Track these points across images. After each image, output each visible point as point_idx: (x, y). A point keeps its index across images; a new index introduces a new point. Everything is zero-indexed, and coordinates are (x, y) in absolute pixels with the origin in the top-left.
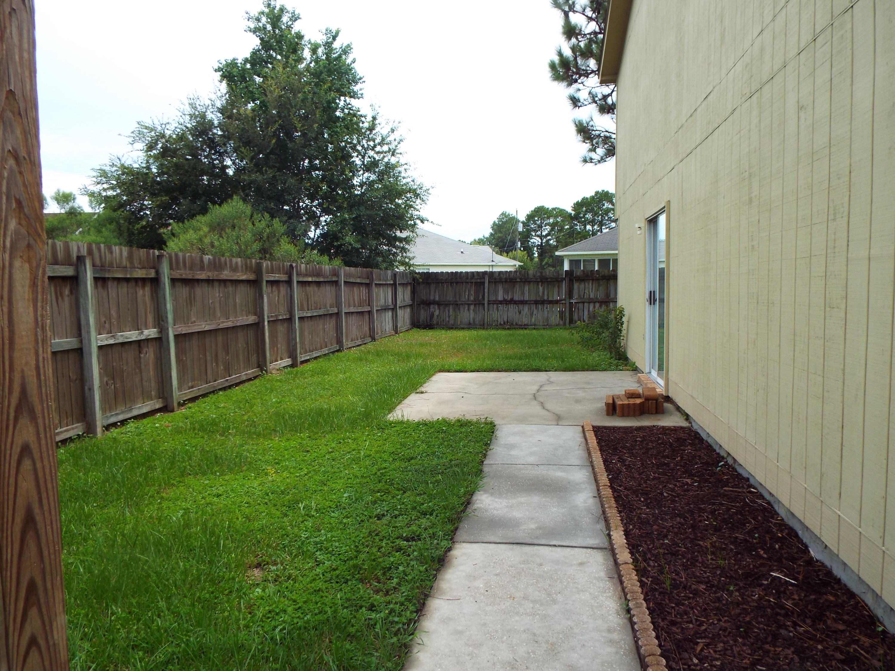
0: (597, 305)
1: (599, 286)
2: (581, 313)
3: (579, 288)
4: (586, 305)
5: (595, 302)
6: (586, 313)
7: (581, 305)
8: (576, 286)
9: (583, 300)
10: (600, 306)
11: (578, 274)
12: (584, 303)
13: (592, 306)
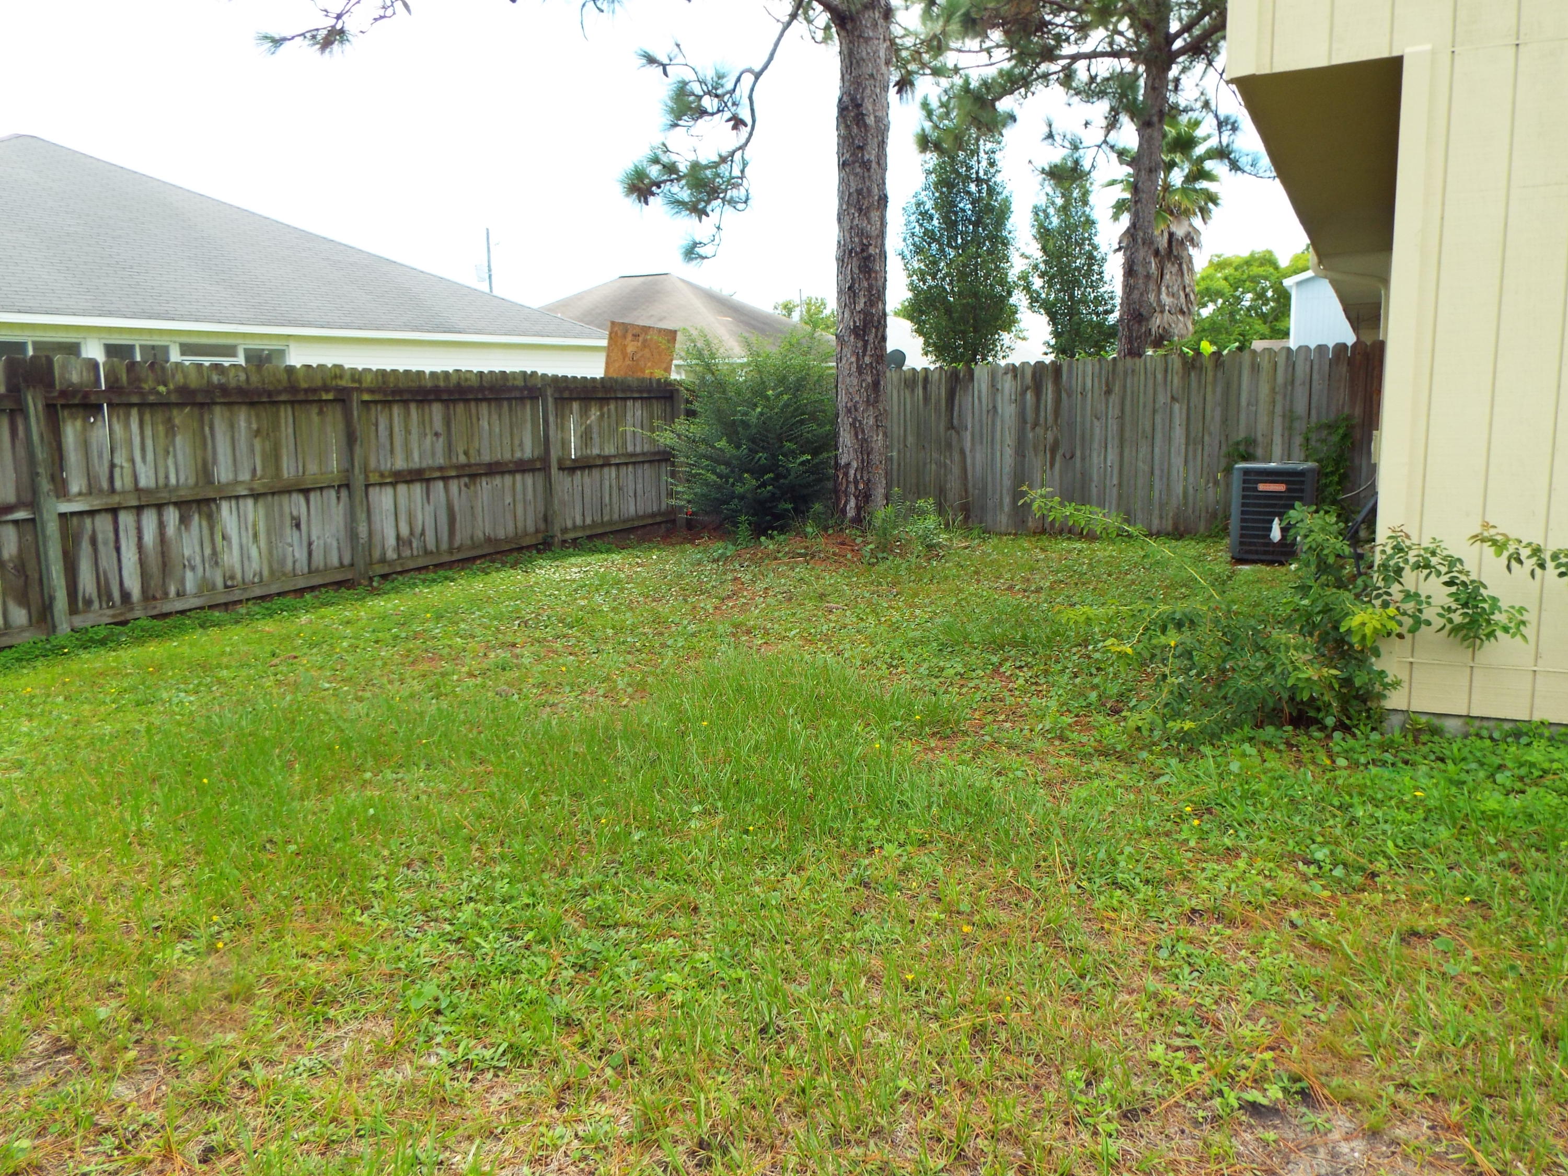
0: (172, 516)
1: (171, 431)
2: (107, 560)
3: (85, 445)
4: (126, 519)
5: (160, 507)
6: (130, 556)
7: (103, 524)
8: (71, 432)
9: (115, 500)
10: (184, 520)
11: (75, 378)
12: (114, 511)
13: (149, 521)
